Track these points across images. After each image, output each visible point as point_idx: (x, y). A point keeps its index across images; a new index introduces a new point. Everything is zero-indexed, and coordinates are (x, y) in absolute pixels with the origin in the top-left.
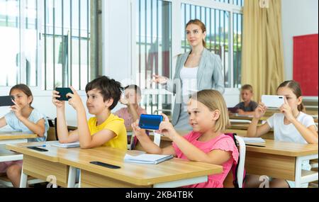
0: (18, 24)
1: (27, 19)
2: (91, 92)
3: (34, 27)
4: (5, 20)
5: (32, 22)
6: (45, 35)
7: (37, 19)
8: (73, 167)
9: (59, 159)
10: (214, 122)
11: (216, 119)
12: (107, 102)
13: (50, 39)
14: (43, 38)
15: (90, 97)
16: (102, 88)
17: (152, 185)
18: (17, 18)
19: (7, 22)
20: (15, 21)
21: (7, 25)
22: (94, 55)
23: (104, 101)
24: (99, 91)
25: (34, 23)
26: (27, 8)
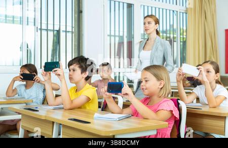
0: (21, 22)
1: (28, 18)
2: (72, 67)
3: (33, 24)
4: (12, 19)
5: (31, 20)
6: (41, 29)
7: (35, 19)
8: (56, 123)
9: (46, 116)
10: (159, 89)
11: (161, 87)
12: (83, 74)
13: (44, 33)
14: (39, 31)
15: (72, 71)
16: (80, 63)
17: (114, 136)
18: (21, 17)
19: (13, 20)
20: (19, 20)
21: (13, 23)
22: (76, 44)
23: (82, 73)
24: (78, 66)
25: (33, 21)
26: (28, 10)
